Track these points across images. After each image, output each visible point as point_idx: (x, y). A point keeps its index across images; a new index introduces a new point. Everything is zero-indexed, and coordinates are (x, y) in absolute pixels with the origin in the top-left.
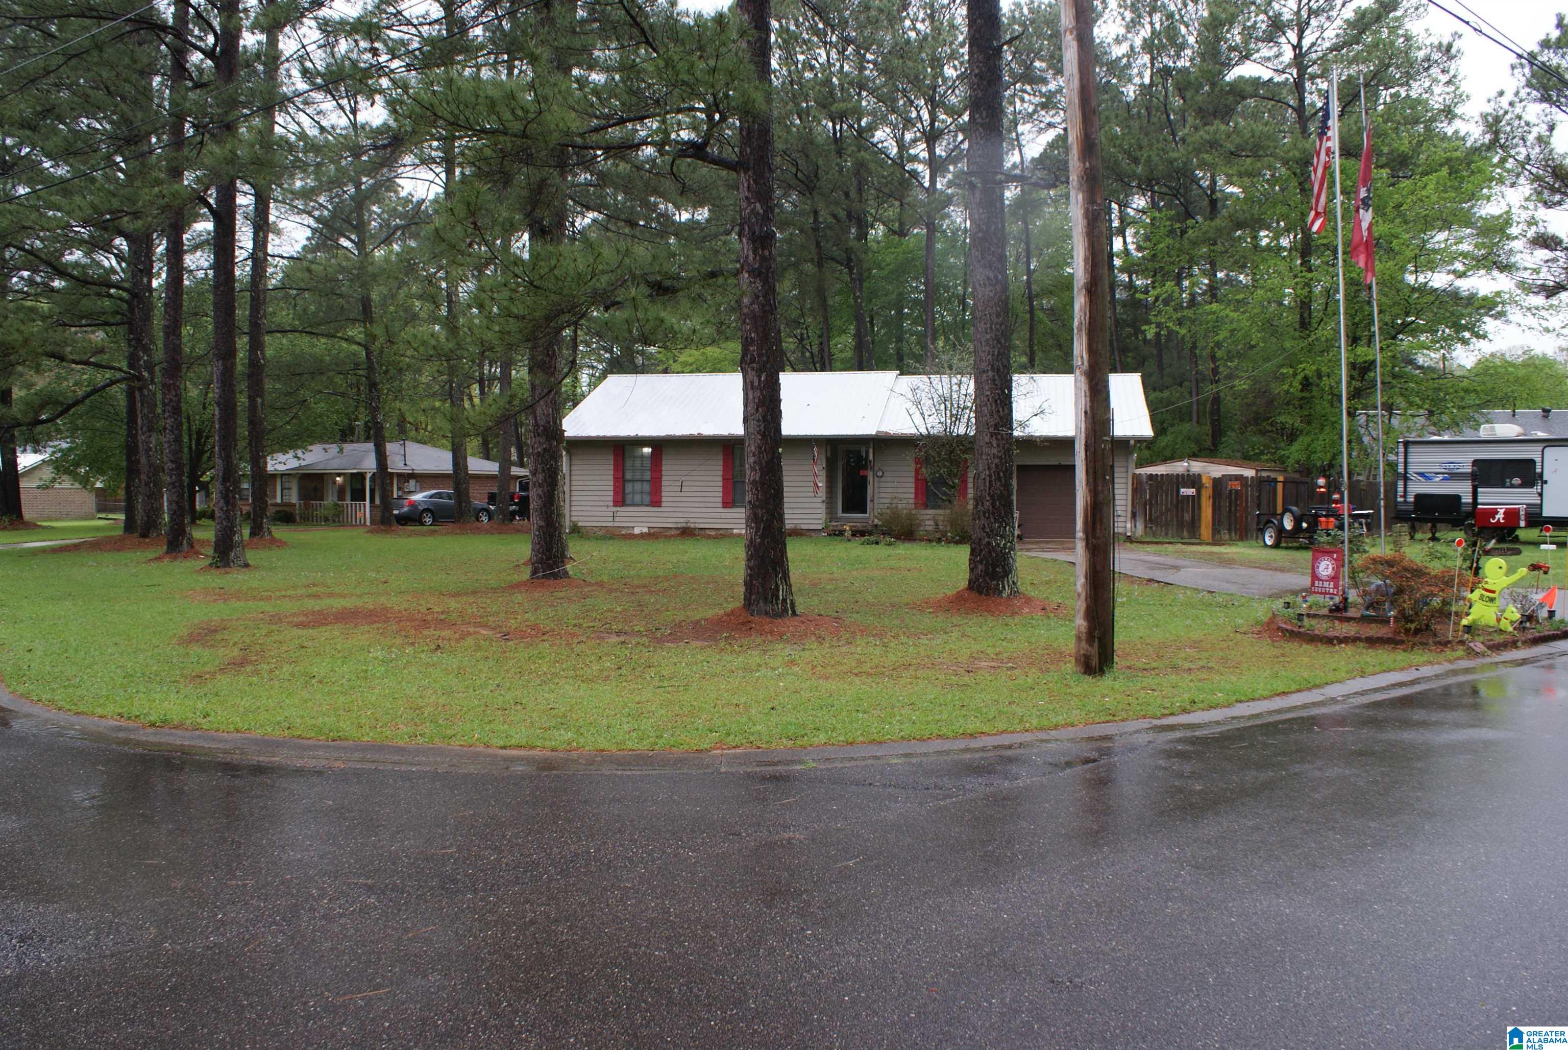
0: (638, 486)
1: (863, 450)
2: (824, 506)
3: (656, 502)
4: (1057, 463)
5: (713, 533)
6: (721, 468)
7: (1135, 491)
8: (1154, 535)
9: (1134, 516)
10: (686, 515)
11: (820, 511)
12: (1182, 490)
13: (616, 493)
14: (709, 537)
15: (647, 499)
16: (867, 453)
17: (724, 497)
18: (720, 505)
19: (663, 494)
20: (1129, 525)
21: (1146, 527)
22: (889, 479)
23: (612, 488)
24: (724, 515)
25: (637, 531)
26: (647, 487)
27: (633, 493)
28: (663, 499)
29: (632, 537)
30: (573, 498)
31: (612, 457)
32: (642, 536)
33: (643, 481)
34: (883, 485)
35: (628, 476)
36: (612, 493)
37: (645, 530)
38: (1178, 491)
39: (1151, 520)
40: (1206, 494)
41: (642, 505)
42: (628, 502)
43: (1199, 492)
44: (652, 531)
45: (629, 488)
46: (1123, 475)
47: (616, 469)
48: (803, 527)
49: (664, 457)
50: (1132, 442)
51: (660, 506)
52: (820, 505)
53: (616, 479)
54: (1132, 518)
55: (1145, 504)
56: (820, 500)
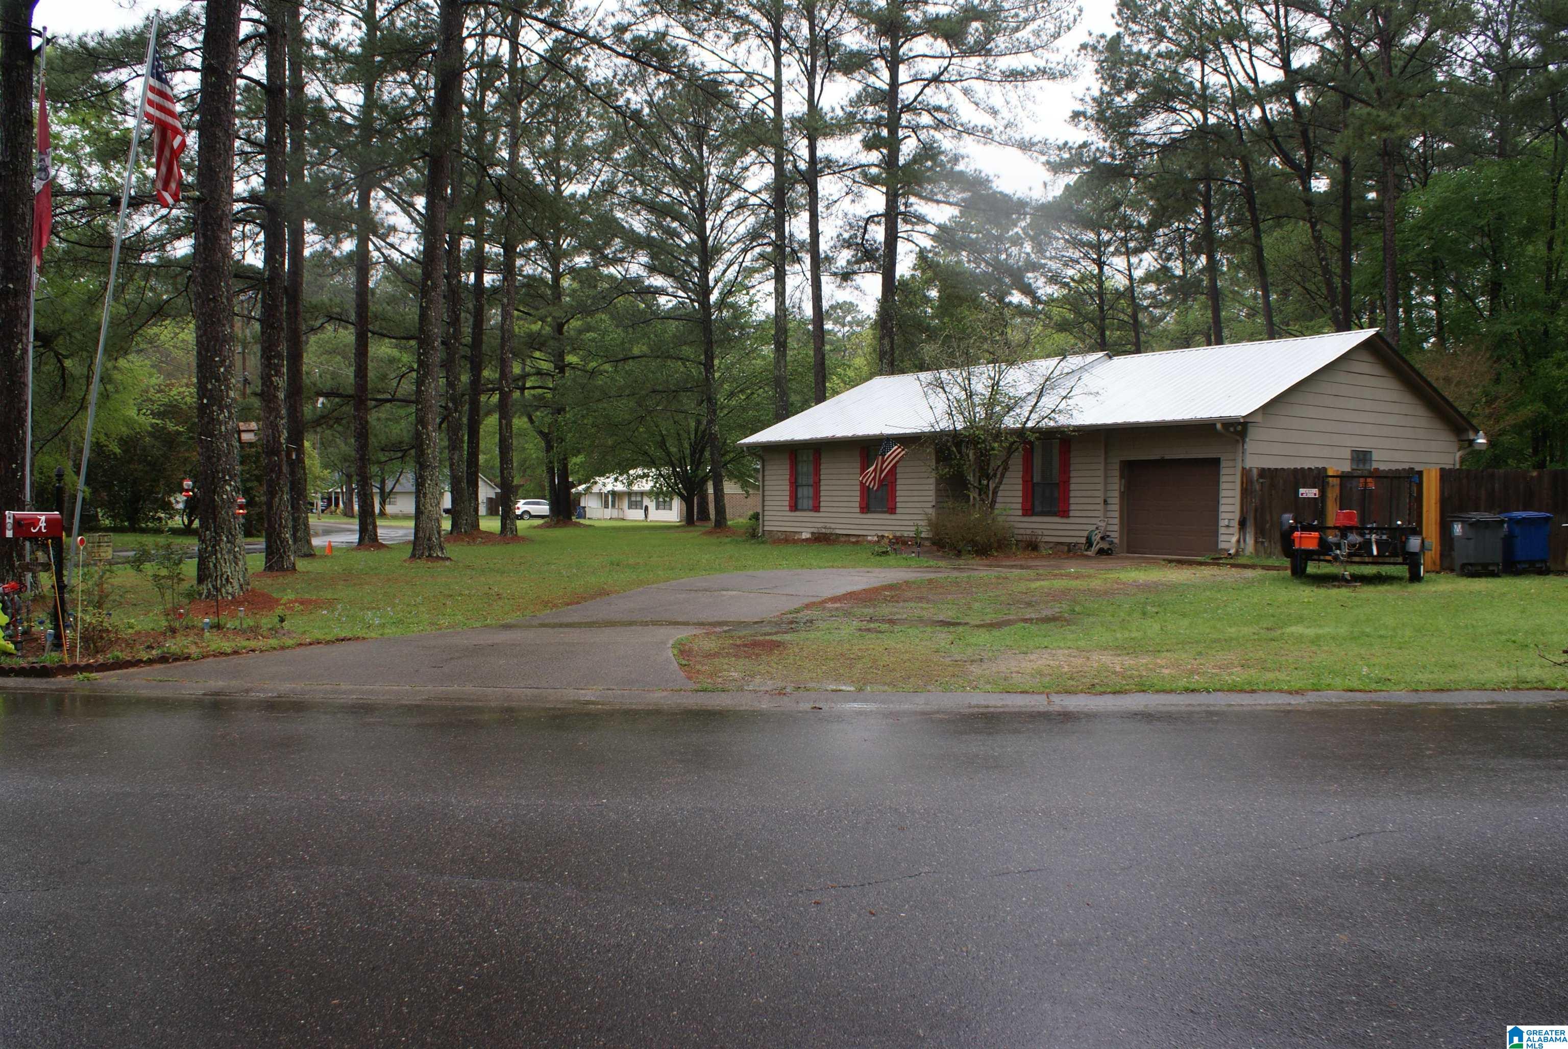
0: (805, 490)
3: (816, 508)
6: (859, 471)
7: (1244, 492)
8: (1266, 554)
9: (1242, 524)
10: (824, 520)
12: (1302, 491)
13: (791, 497)
14: (850, 542)
15: (810, 503)
17: (860, 503)
18: (858, 510)
20: (1236, 539)
21: (1256, 542)
23: (788, 493)
25: (803, 536)
26: (811, 490)
27: (804, 497)
28: (822, 504)
29: (795, 542)
30: (766, 503)
31: (788, 462)
32: (807, 541)
33: (808, 486)
35: (799, 481)
36: (788, 497)
37: (809, 536)
38: (1297, 492)
39: (1263, 534)
40: (1333, 494)
41: (806, 509)
42: (800, 506)
43: (1323, 493)
44: (815, 537)
45: (800, 490)
46: (1231, 471)
47: (791, 474)
49: (822, 461)
51: (819, 511)
53: (791, 484)
54: (1240, 529)
55: (1256, 510)
56: (930, 505)
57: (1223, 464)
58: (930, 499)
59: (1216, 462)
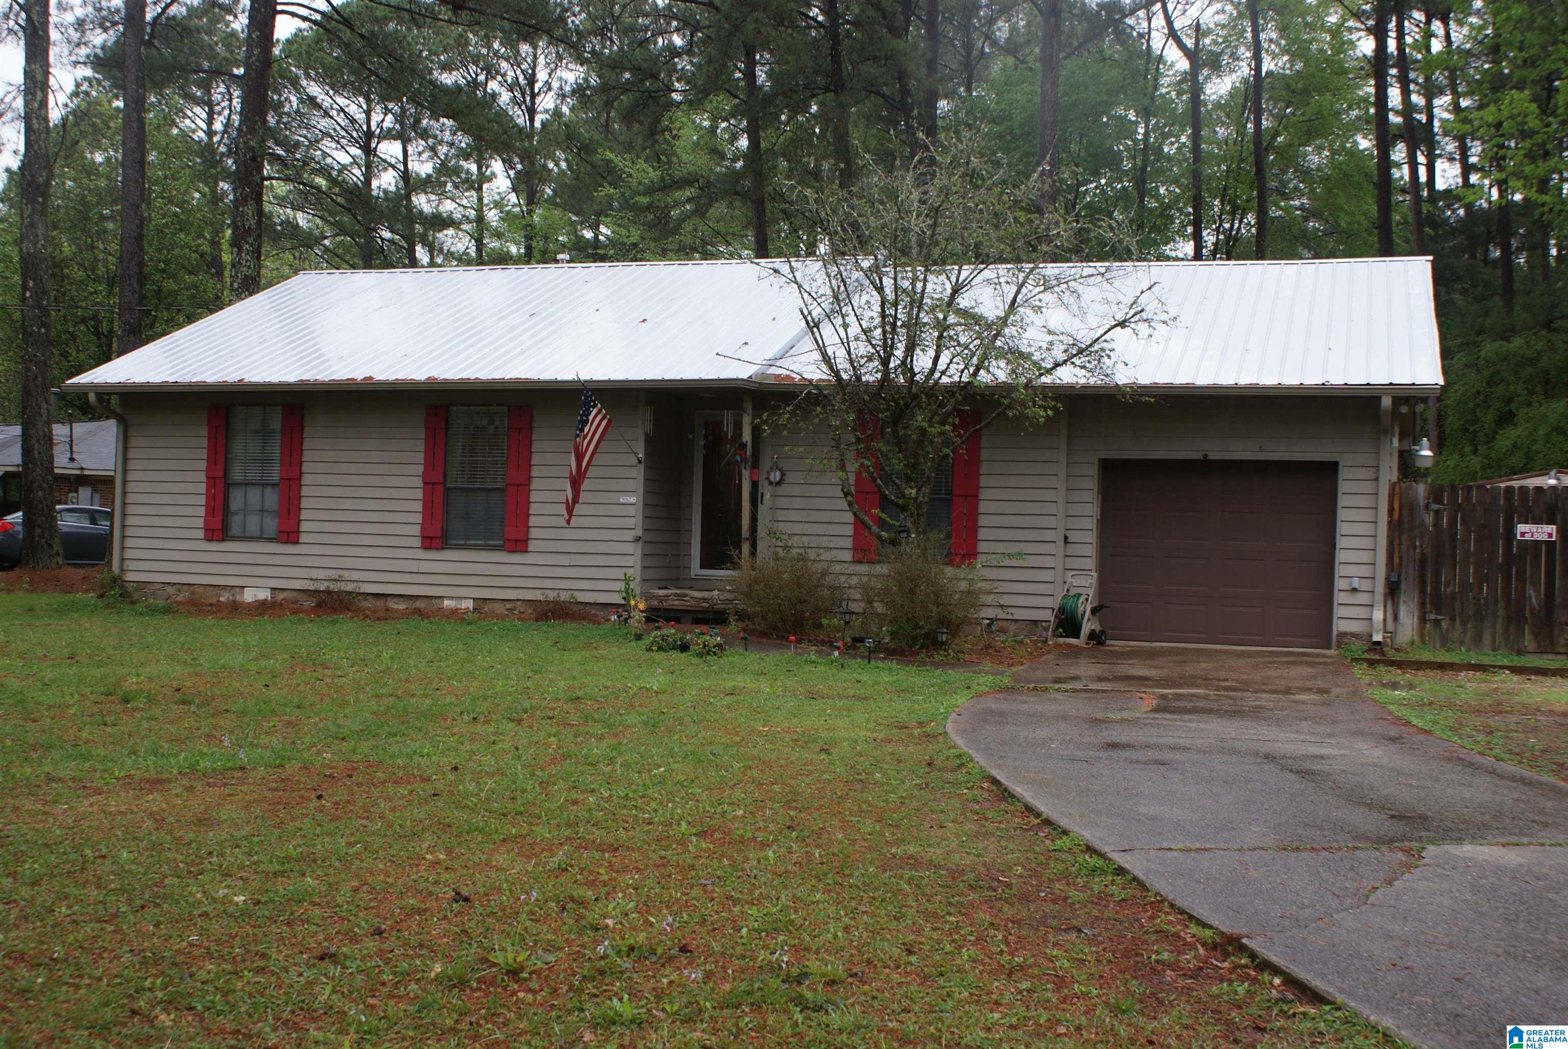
0: (254, 496)
1: (728, 419)
2: (637, 550)
3: (289, 533)
4: (1197, 455)
5: (401, 606)
6: (420, 457)
7: (1396, 527)
8: (1445, 642)
9: (1393, 591)
11: (629, 561)
12: (1521, 527)
13: (211, 510)
15: (272, 525)
16: (738, 426)
17: (423, 526)
18: (418, 543)
19: (304, 515)
20: (1378, 615)
21: (1423, 620)
22: (796, 490)
23: (202, 500)
24: (425, 567)
25: (249, 596)
26: (272, 498)
27: (245, 511)
28: (304, 526)
29: (235, 609)
30: (130, 521)
31: (204, 432)
32: (262, 607)
33: (263, 485)
34: (782, 502)
35: (237, 474)
36: (202, 511)
37: (264, 595)
38: (1512, 530)
39: (1437, 606)
41: (259, 538)
42: (235, 531)
43: (1563, 533)
44: (280, 596)
45: (237, 499)
46: (1368, 487)
47: (212, 459)
48: (581, 597)
49: (307, 432)
50: (1386, 402)
51: (296, 542)
52: (630, 548)
53: (211, 480)
54: (1386, 596)
55: (1423, 562)
56: (630, 535)
57: (1343, 473)
58: (631, 522)
59: (1330, 470)
